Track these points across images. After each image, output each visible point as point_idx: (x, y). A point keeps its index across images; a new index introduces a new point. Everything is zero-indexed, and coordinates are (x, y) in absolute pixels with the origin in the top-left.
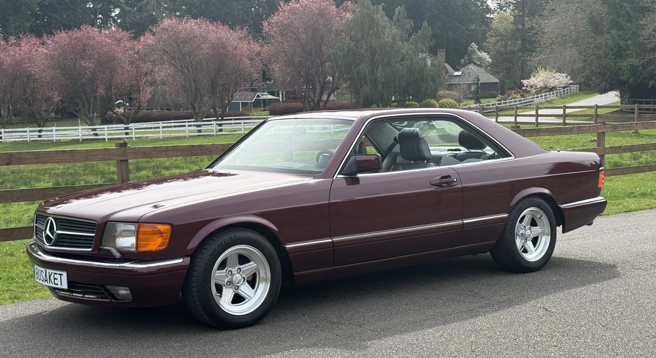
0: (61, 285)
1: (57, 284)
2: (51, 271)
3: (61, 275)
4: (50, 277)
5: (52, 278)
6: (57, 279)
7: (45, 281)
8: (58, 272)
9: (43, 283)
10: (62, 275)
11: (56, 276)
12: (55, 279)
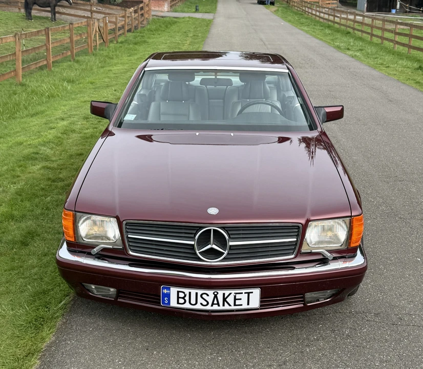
0: (248, 304)
1: (242, 305)
2: (227, 292)
3: (249, 293)
4: (225, 300)
5: (230, 300)
6: (241, 299)
7: (213, 304)
8: (244, 291)
9: (209, 307)
10: (252, 293)
11: (238, 296)
12: (235, 299)
